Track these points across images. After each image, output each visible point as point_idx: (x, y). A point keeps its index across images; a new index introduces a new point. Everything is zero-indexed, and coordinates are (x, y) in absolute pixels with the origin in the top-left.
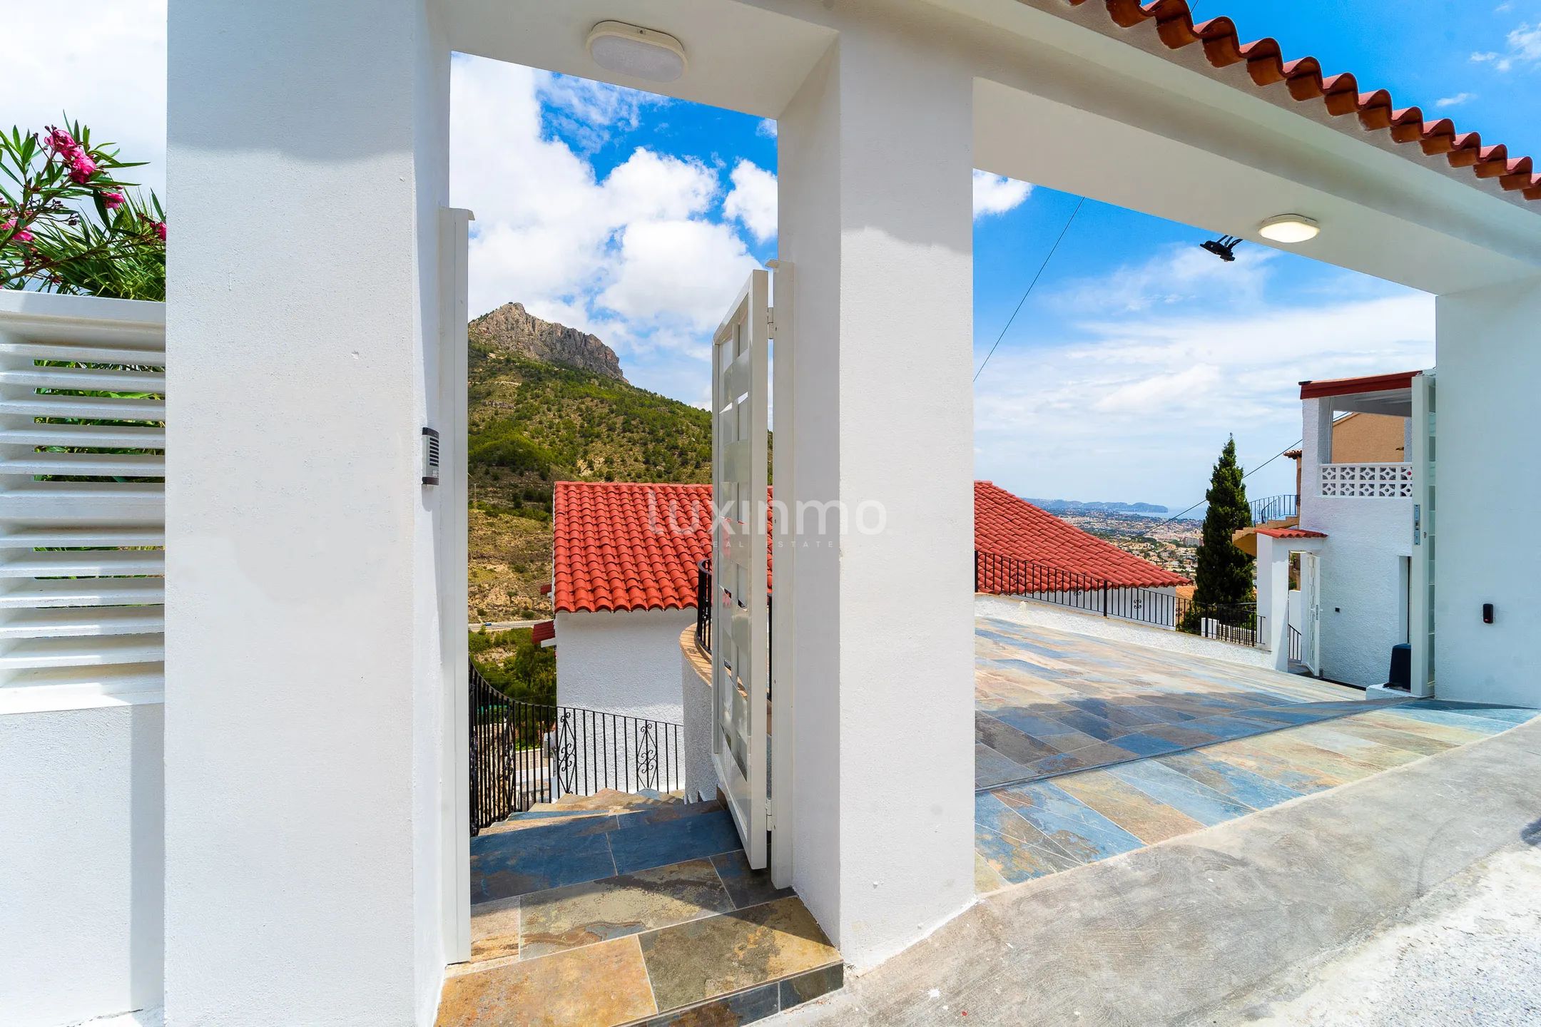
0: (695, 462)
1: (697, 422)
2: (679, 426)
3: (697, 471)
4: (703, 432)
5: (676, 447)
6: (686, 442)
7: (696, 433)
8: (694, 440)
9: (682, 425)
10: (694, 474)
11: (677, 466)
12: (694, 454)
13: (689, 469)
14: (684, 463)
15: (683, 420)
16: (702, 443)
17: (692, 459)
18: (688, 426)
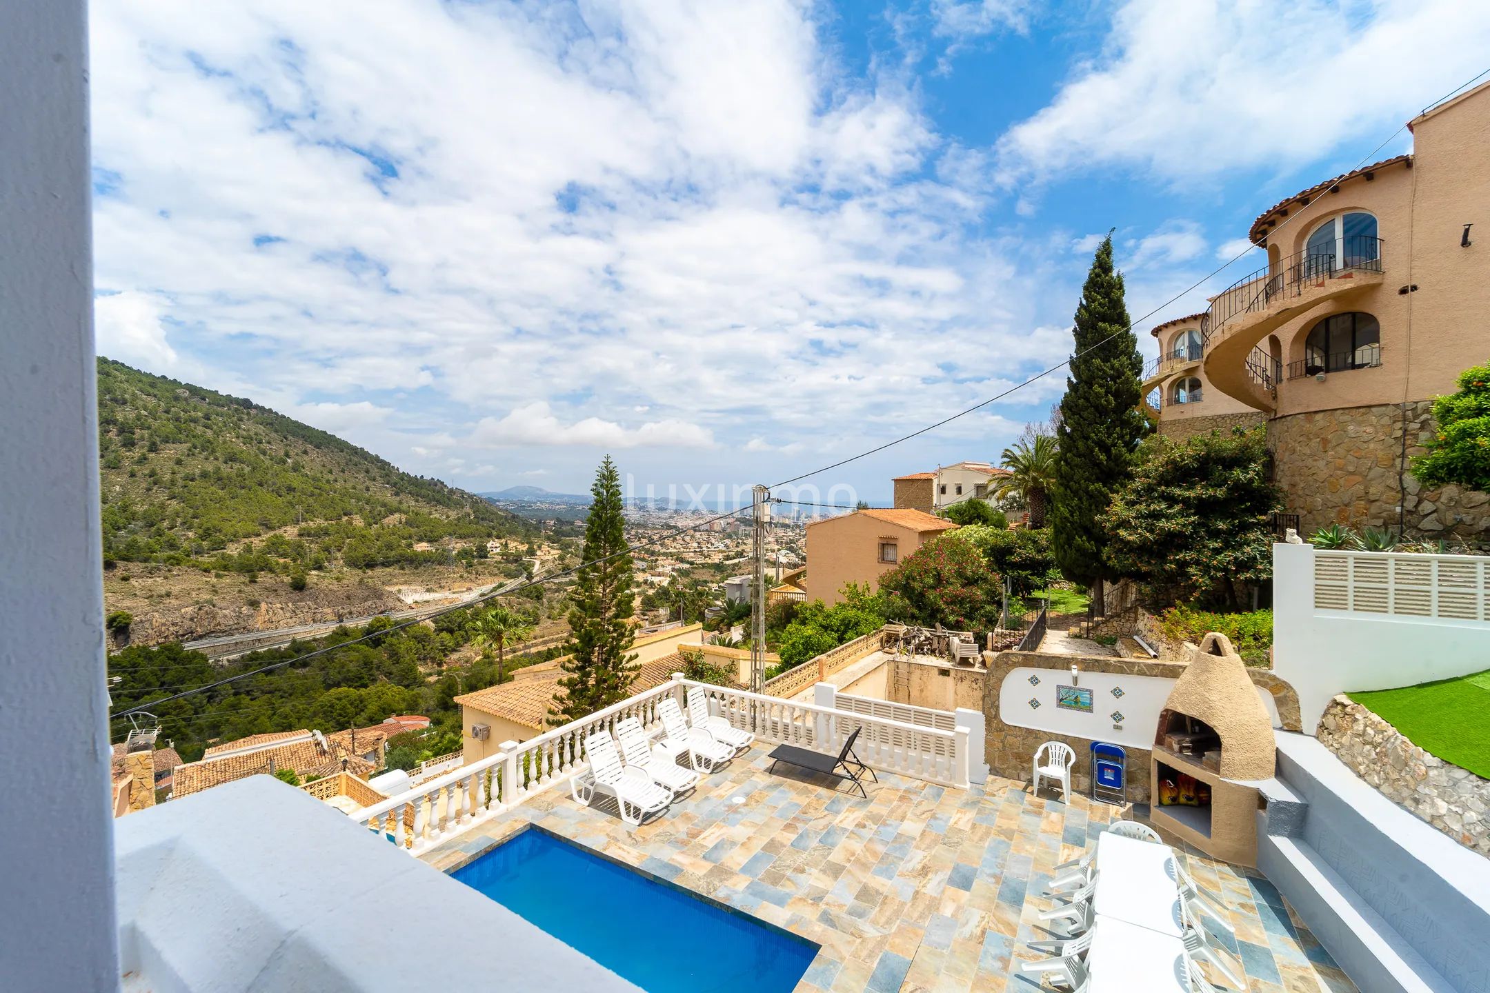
0: (148, 444)
1: (152, 391)
2: (118, 393)
3: (152, 455)
4: (162, 404)
5: (115, 422)
6: (131, 415)
7: (150, 406)
8: (146, 413)
9: (125, 392)
10: (145, 459)
11: (113, 447)
12: (146, 433)
13: (137, 453)
14: (130, 444)
15: (126, 386)
16: (160, 418)
17: (142, 439)
18: (134, 394)
